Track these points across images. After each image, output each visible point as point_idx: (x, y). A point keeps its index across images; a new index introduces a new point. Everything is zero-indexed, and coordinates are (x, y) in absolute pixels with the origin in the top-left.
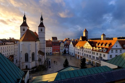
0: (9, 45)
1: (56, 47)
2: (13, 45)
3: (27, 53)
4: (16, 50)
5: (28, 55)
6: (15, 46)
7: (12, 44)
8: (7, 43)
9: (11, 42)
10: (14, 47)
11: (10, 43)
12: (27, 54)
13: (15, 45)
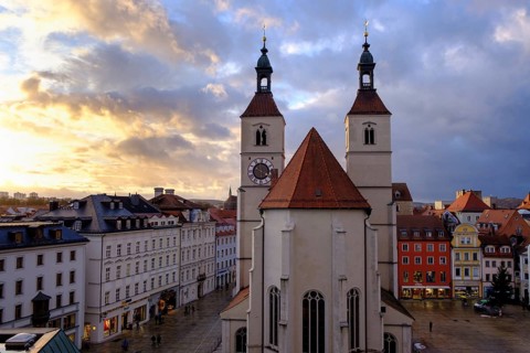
0: (161, 232)
1: (424, 253)
2: (176, 231)
3: (313, 294)
4: (185, 262)
5: (322, 304)
6: (182, 237)
7: (171, 226)
8: (150, 221)
9: (167, 215)
10: (177, 243)
11: (164, 219)
12: (313, 302)
13: (186, 228)
